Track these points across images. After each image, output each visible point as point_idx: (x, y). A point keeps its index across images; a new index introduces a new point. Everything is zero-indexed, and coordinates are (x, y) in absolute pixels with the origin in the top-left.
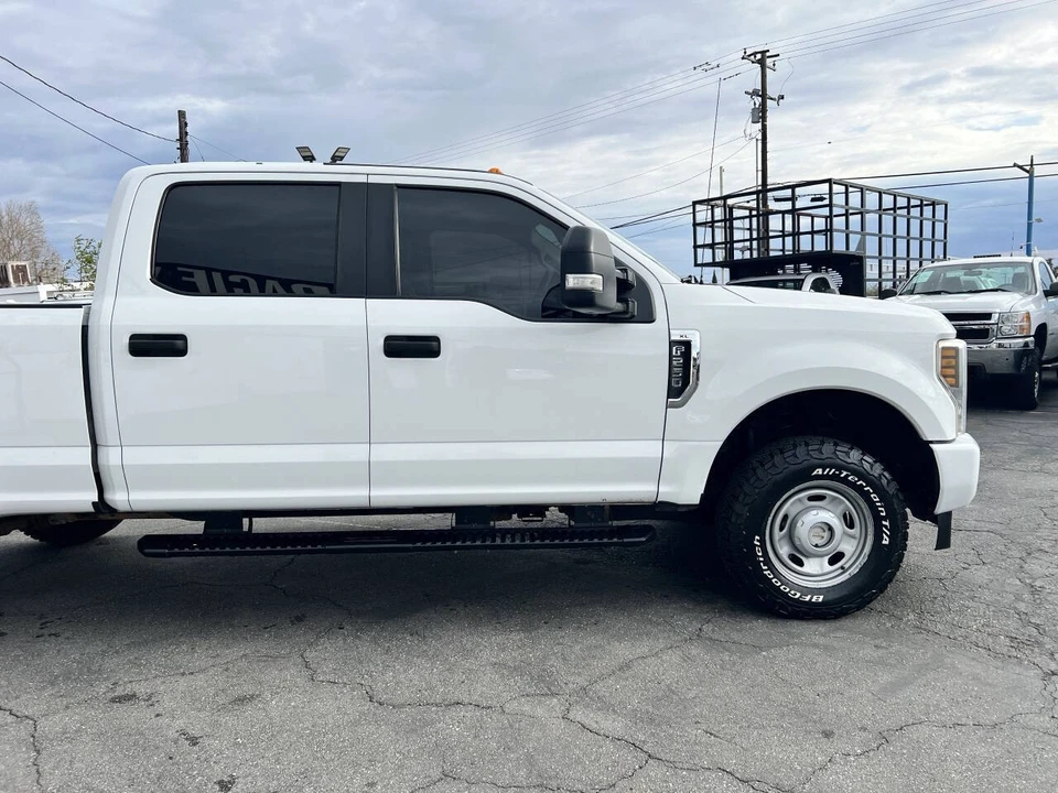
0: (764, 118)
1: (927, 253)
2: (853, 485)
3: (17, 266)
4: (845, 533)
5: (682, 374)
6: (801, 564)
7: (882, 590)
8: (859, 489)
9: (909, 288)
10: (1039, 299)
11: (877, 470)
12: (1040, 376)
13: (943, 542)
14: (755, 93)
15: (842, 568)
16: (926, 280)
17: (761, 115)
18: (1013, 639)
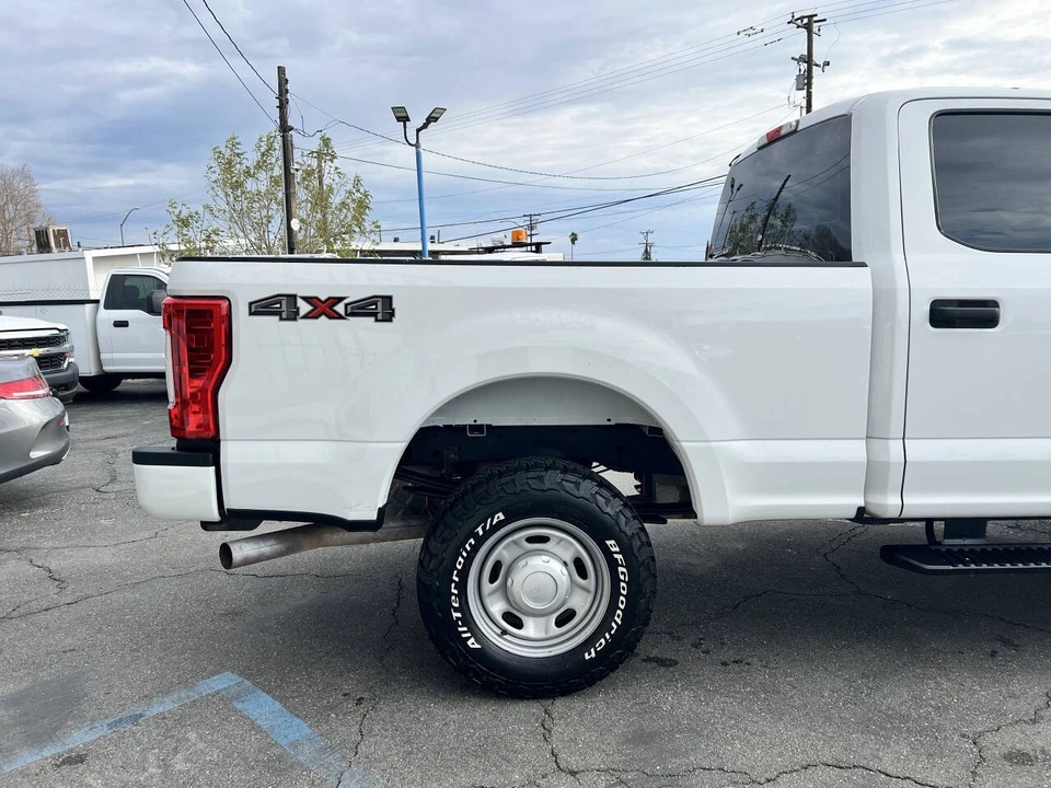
0: (809, 85)
3: (59, 231)
14: (801, 59)
17: (806, 82)
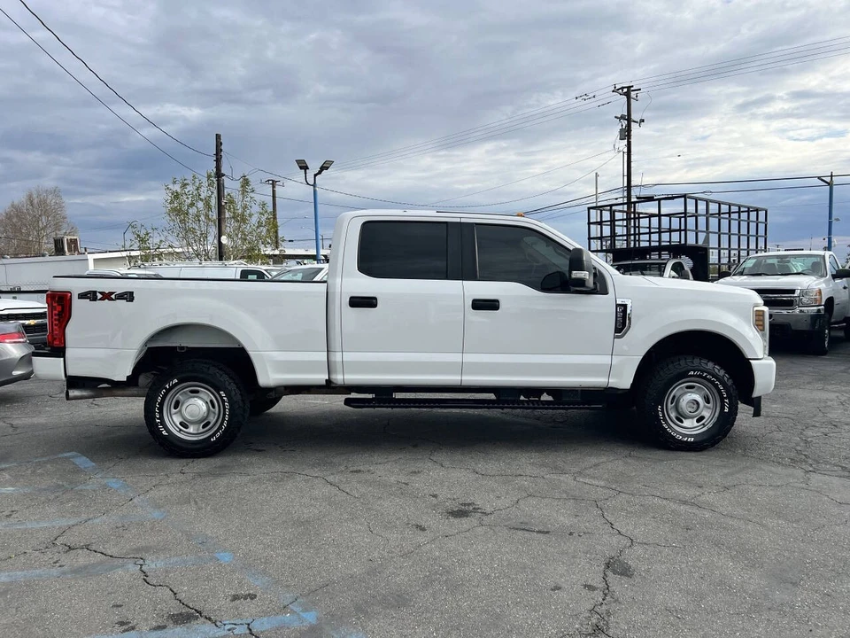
0: (629, 136)
1: (753, 246)
2: (709, 380)
3: (71, 240)
4: (705, 406)
5: (622, 321)
6: (682, 422)
7: (725, 436)
8: (713, 383)
9: (740, 270)
10: (828, 280)
11: (722, 373)
12: (829, 333)
13: (757, 413)
14: (622, 117)
15: (703, 424)
16: (751, 265)
17: (626, 134)
18: (792, 459)
